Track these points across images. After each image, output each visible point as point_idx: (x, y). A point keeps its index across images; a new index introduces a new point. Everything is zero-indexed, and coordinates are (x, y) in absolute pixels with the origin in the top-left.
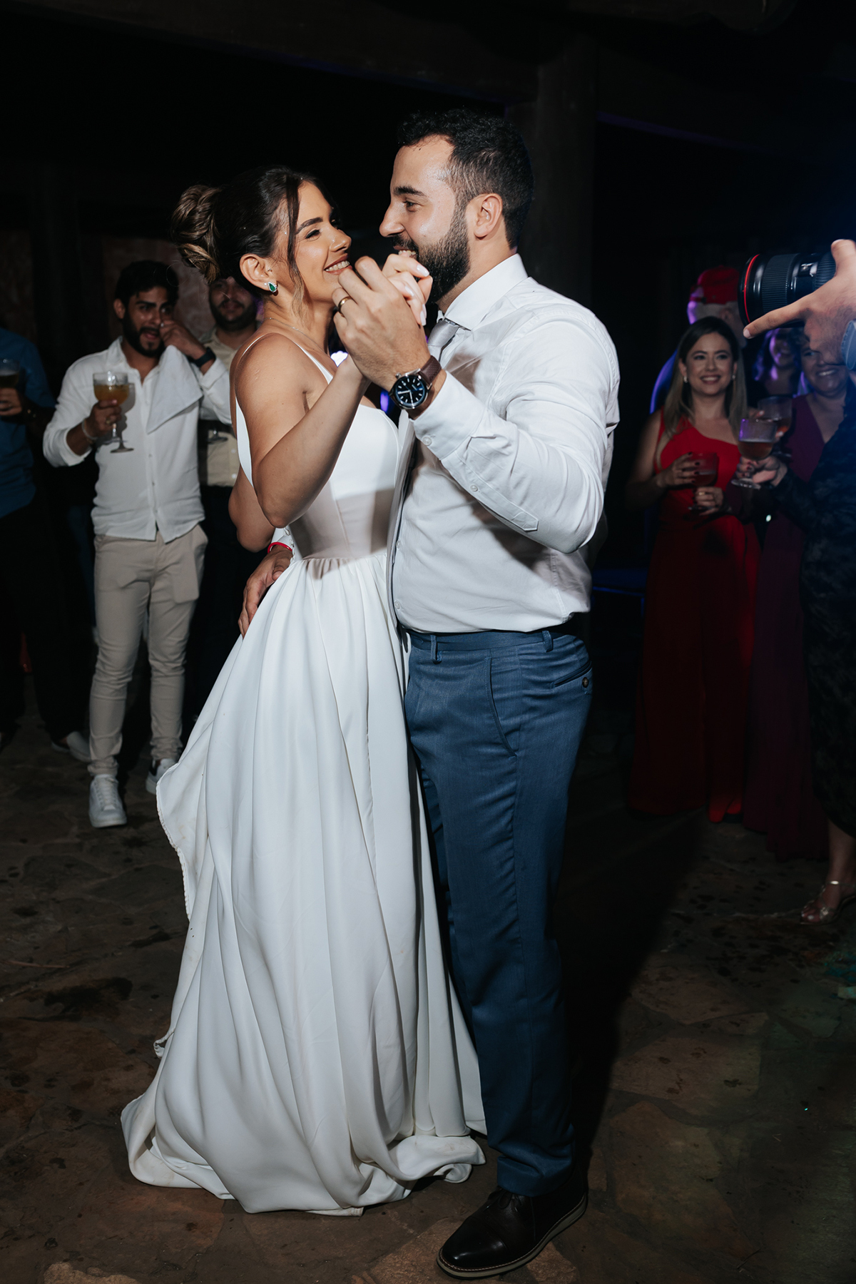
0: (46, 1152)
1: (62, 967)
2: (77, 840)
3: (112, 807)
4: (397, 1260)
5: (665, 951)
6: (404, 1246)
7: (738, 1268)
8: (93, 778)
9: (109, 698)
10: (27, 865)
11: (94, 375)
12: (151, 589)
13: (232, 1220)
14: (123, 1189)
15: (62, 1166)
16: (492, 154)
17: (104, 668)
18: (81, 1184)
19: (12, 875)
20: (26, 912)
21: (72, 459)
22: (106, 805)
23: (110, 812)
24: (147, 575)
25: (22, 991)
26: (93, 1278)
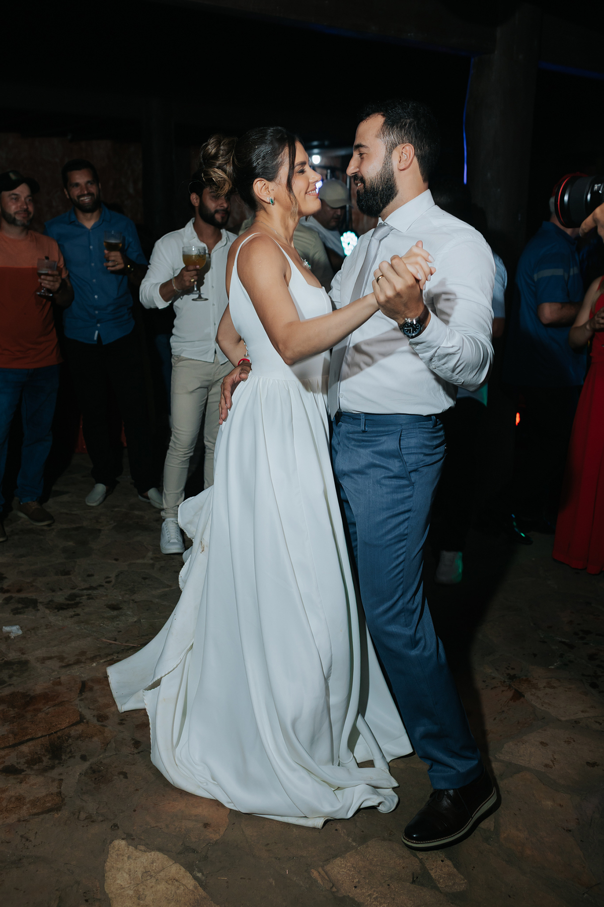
0: (116, 767)
1: (135, 645)
2: (151, 562)
3: (176, 541)
4: (343, 862)
5: (552, 667)
6: (348, 854)
7: (584, 894)
8: (164, 520)
9: (177, 466)
10: (117, 576)
11: (183, 248)
12: (208, 393)
13: (234, 824)
14: (164, 796)
15: (126, 777)
16: (408, 121)
17: (175, 446)
18: (137, 790)
19: (106, 582)
20: (114, 607)
21: (162, 304)
22: (171, 539)
23: (174, 544)
24: (207, 383)
25: (108, 659)
26: (140, 852)
